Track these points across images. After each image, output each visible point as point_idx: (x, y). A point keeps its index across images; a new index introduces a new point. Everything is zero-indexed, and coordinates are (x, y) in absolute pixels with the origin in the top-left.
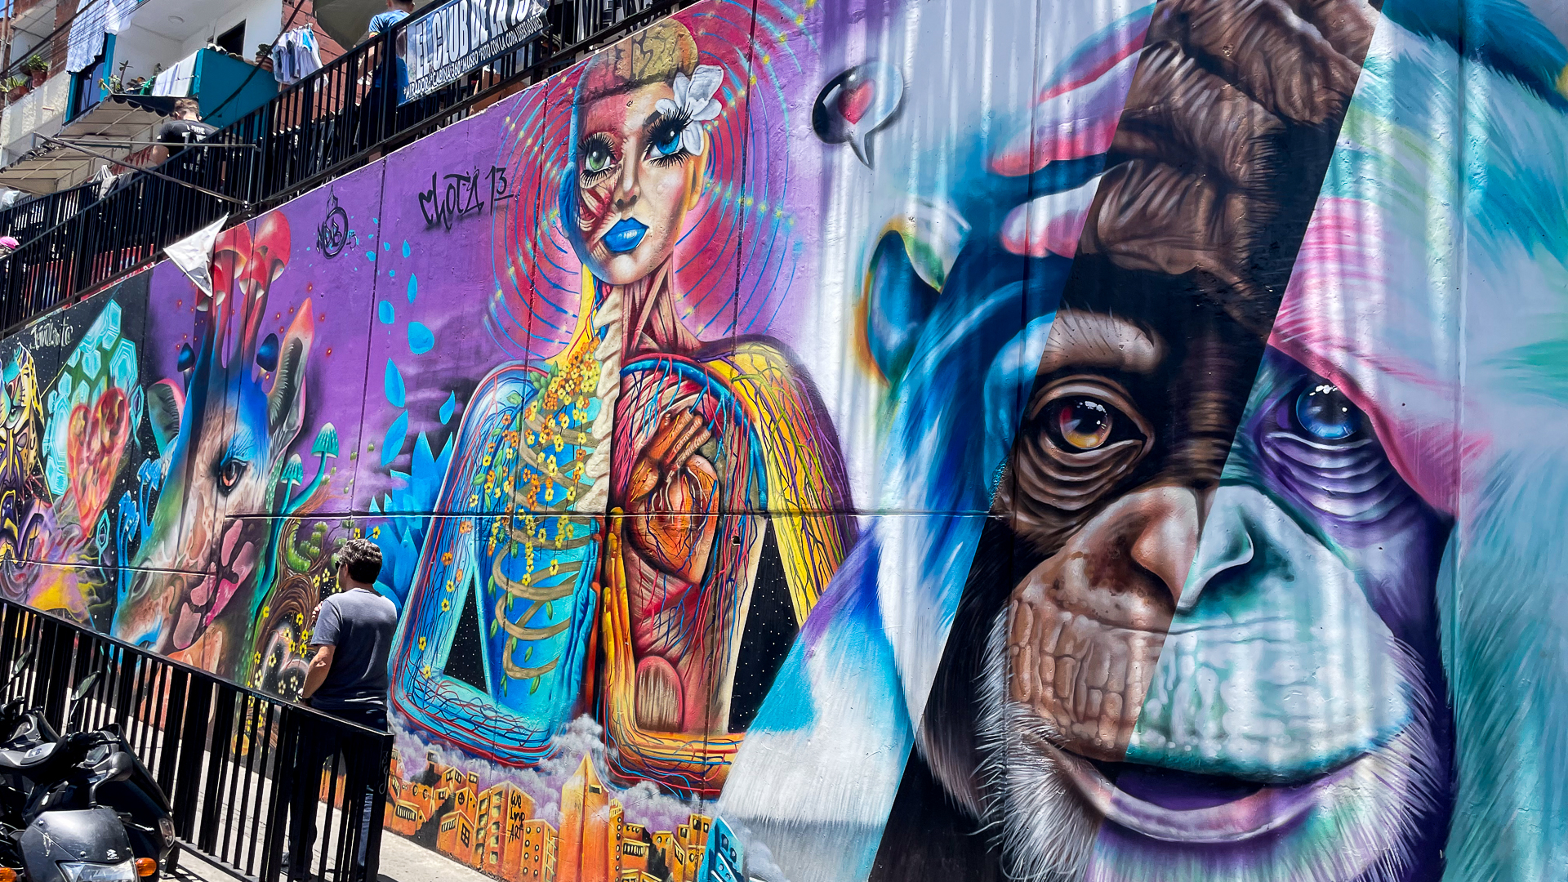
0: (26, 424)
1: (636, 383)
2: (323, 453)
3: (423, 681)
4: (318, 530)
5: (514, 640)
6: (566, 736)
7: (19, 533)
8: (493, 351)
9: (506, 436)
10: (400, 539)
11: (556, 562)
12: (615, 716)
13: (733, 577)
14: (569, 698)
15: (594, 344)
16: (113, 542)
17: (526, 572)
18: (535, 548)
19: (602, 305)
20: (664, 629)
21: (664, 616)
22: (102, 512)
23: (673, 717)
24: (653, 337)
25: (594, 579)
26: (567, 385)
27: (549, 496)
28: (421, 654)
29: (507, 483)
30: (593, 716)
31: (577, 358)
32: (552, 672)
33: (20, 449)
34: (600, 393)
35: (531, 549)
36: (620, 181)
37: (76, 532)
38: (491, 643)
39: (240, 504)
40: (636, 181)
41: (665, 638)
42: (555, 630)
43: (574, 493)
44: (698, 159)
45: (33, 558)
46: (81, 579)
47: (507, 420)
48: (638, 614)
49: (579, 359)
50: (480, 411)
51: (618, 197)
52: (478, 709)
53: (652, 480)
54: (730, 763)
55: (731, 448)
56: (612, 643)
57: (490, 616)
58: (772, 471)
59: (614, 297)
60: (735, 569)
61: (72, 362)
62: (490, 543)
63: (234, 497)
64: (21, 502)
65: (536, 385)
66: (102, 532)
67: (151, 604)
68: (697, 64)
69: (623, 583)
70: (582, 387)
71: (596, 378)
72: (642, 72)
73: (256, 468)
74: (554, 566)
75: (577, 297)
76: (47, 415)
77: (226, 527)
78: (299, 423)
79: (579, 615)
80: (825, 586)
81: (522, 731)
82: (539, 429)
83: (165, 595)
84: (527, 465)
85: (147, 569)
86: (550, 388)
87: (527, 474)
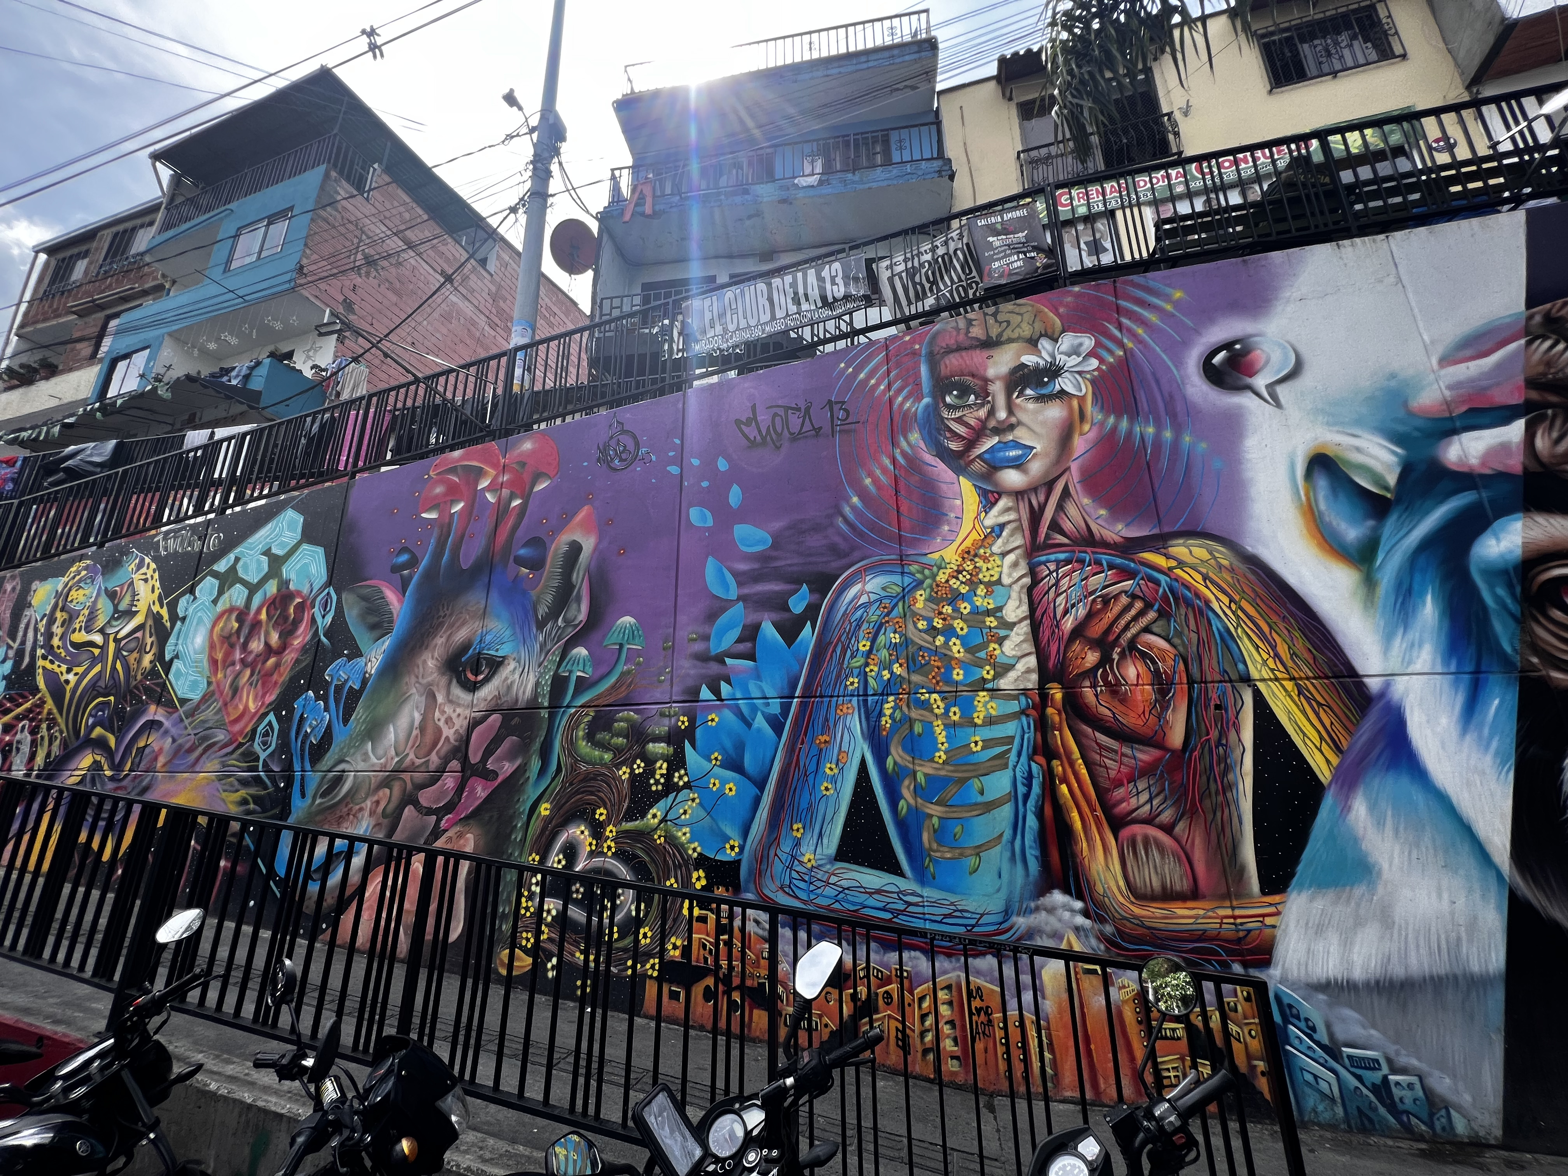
0: (140, 627)
1: (1051, 573)
2: (621, 645)
3: (803, 870)
4: (621, 720)
5: (935, 820)
6: (1033, 916)
7: (118, 743)
8: (853, 548)
9: (887, 622)
10: (749, 725)
11: (977, 738)
12: (1100, 889)
13: (1224, 742)
14: (1027, 873)
15: (989, 541)
16: (284, 745)
17: (939, 750)
18: (946, 726)
19: (991, 508)
20: (1144, 797)
21: (1142, 785)
22: (266, 714)
23: (1181, 884)
24: (1062, 533)
25: (1035, 752)
26: (960, 576)
27: (958, 675)
28: (798, 843)
29: (897, 665)
30: (1067, 891)
31: (968, 553)
32: (998, 848)
33: (125, 653)
34: (1006, 580)
35: (942, 727)
36: (991, 413)
37: (221, 736)
38: (902, 825)
39: (498, 697)
40: (1010, 412)
41: (1148, 807)
42: (990, 806)
43: (992, 672)
44: (1082, 399)
45: (142, 766)
46: (225, 787)
47: (885, 608)
48: (1105, 784)
49: (972, 553)
50: (847, 600)
51: (992, 424)
52: (895, 896)
53: (1092, 658)
54: (1274, 927)
55: (1188, 627)
56: (1075, 815)
57: (894, 798)
58: (1246, 646)
59: (1003, 503)
60: (1223, 733)
61: (221, 566)
62: (883, 723)
63: (487, 692)
64: (124, 708)
65: (919, 576)
66: (266, 734)
67: (351, 809)
68: (1063, 331)
69: (1076, 754)
70: (981, 576)
71: (997, 569)
72: (1000, 335)
73: (519, 662)
74: (976, 743)
75: (958, 502)
76: (174, 617)
77: (474, 724)
78: (582, 616)
79: (1021, 790)
80: (1345, 744)
81: (966, 914)
82: (931, 615)
83: (375, 798)
84: (921, 648)
85: (344, 771)
86: (938, 578)
87: (923, 657)
